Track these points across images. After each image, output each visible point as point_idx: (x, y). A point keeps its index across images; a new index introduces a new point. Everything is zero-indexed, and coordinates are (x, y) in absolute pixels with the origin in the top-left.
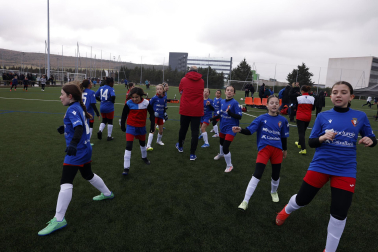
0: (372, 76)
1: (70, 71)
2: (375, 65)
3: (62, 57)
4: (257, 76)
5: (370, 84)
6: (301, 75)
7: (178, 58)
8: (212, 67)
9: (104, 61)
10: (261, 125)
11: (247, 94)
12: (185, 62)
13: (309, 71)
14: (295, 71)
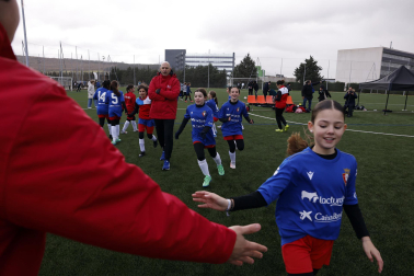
0: (383, 68)
1: (55, 74)
2: (387, 56)
3: (44, 59)
4: (263, 72)
5: (382, 77)
6: (309, 69)
7: (175, 56)
8: (213, 65)
9: (92, 62)
10: (297, 181)
11: (251, 92)
12: (183, 60)
13: (318, 65)
14: (302, 65)
